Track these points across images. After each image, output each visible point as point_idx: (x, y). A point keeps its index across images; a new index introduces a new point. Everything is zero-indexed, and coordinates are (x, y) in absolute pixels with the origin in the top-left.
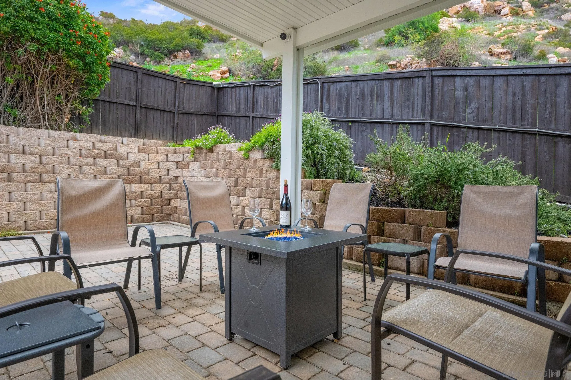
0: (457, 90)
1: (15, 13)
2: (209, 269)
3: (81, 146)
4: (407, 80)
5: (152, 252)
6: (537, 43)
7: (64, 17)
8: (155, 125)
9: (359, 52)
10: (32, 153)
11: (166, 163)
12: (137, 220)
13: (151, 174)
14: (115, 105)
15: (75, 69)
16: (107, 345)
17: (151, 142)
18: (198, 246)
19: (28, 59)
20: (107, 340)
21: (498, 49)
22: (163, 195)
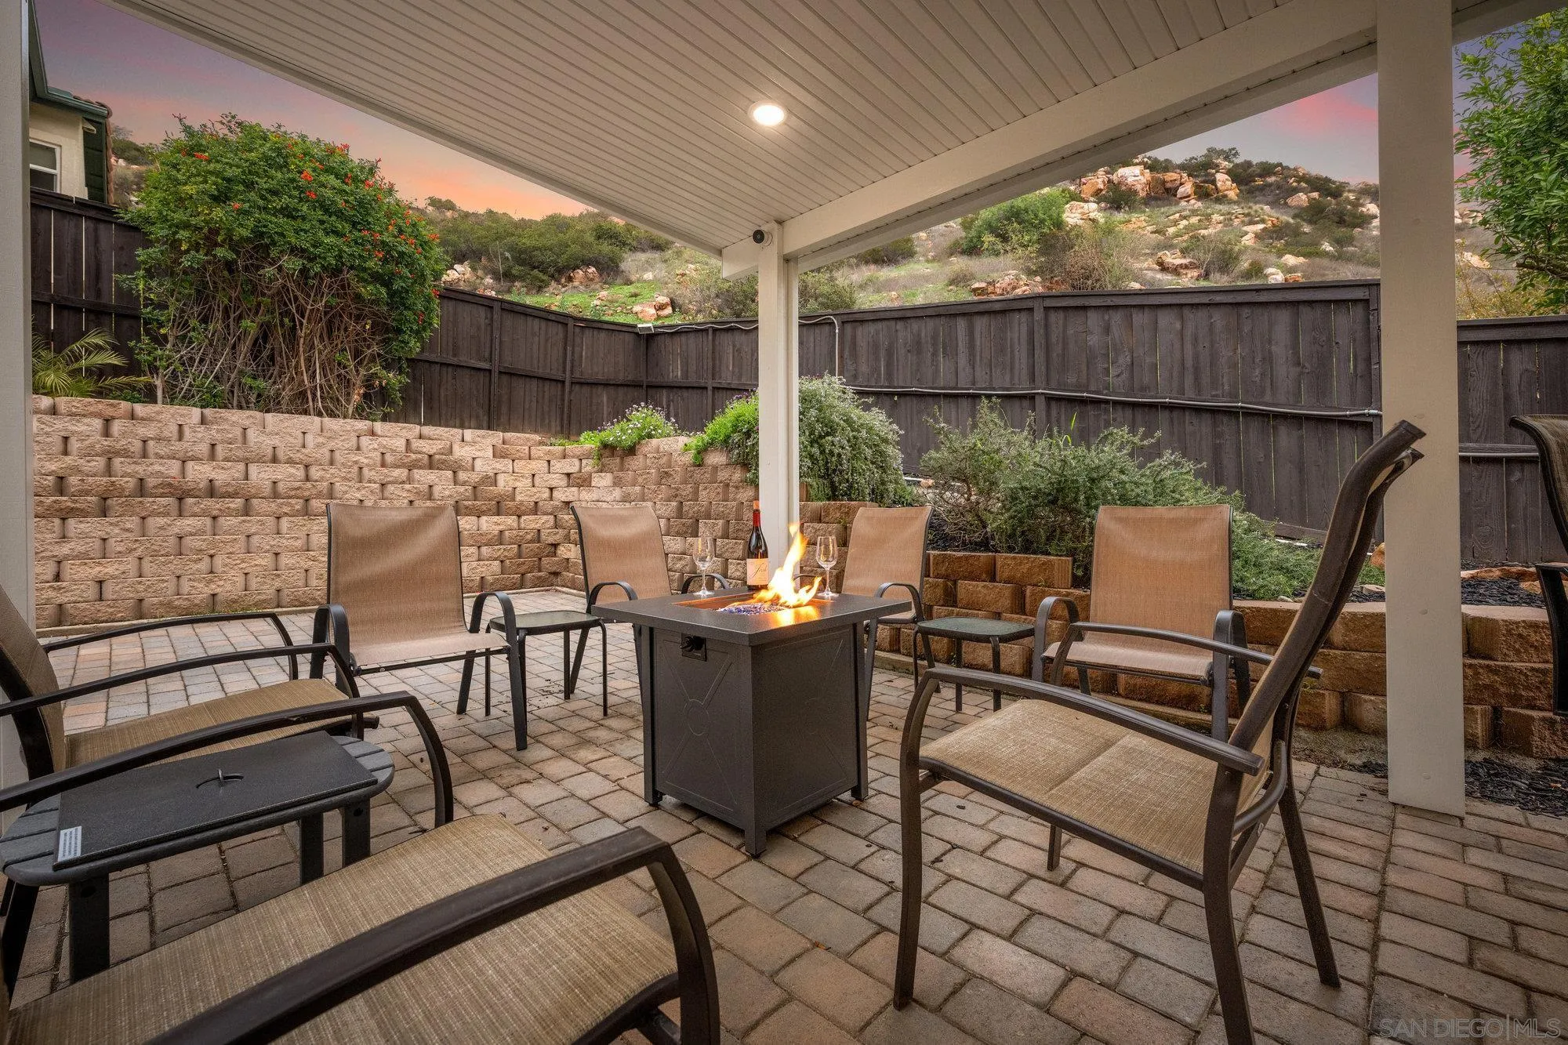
0: (1092, 333)
1: (261, 203)
2: (625, 675)
3: (385, 447)
4: (999, 317)
5: (508, 641)
6: (1246, 247)
7: (353, 208)
8: (527, 406)
9: (916, 266)
10: (290, 462)
11: (546, 477)
12: (492, 584)
13: (518, 498)
14: (450, 369)
15: (373, 302)
16: (418, 818)
17: (518, 438)
18: (599, 628)
19: (284, 286)
20: (420, 808)
21: (1173, 259)
22: (543, 537)
